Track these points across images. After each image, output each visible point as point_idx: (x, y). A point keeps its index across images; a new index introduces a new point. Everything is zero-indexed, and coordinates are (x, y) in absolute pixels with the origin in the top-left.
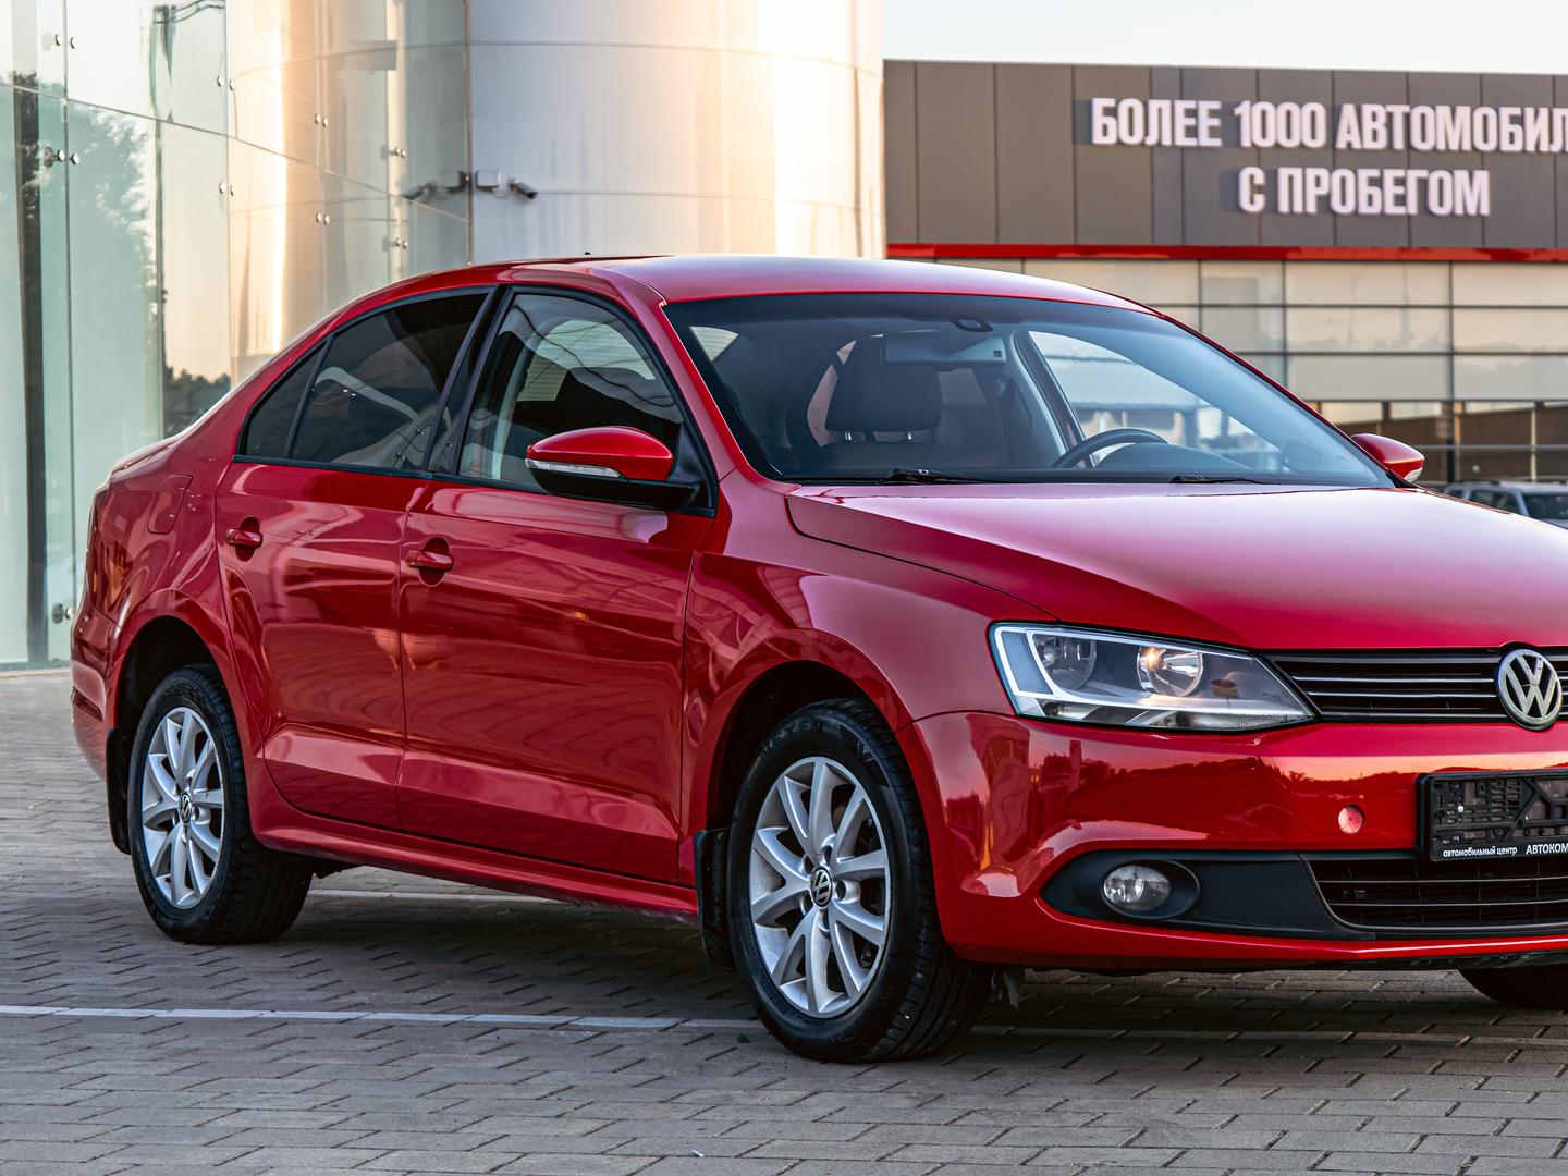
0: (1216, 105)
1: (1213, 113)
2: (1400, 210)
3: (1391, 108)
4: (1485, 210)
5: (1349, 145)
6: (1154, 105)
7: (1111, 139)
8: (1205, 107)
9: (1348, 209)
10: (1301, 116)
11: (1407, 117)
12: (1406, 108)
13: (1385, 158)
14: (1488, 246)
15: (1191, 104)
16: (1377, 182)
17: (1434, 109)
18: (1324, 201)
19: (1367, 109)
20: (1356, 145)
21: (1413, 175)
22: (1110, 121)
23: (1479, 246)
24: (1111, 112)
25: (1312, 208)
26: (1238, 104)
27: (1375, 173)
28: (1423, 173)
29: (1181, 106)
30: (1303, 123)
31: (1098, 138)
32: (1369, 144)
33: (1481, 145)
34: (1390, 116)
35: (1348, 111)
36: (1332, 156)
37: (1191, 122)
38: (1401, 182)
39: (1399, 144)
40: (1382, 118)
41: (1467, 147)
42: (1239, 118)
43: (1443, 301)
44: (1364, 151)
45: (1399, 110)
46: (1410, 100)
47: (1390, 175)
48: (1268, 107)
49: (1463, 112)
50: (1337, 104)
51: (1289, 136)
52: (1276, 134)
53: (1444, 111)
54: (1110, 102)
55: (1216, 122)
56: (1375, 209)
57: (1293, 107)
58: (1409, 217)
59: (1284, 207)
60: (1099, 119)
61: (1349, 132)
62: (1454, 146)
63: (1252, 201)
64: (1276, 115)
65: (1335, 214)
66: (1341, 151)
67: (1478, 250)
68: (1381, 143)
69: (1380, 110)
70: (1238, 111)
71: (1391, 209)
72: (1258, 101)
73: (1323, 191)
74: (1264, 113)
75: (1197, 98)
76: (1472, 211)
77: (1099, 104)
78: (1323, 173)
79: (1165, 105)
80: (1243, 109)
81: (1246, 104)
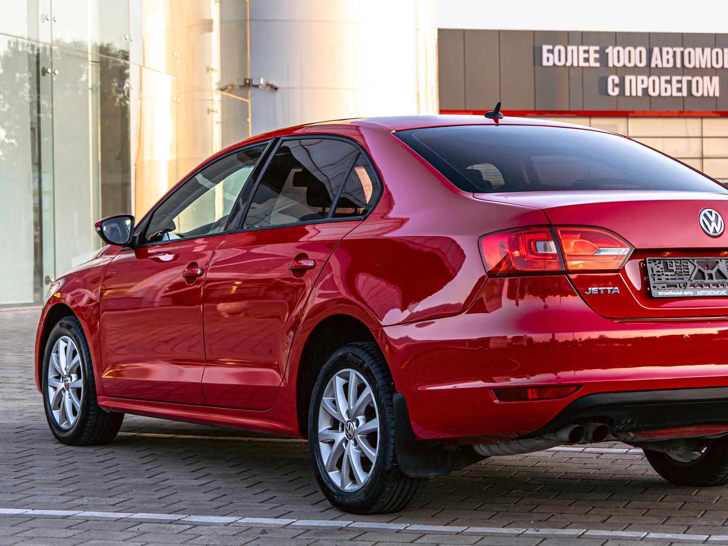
0: (597, 48)
1: (596, 52)
2: (679, 94)
3: (675, 49)
4: (717, 94)
5: (657, 65)
6: (570, 48)
7: (551, 64)
8: (592, 49)
9: (656, 94)
10: (635, 53)
11: (682, 53)
12: (682, 49)
13: (673, 71)
14: (719, 110)
15: (586, 48)
16: (669, 82)
17: (694, 49)
18: (645, 90)
19: (665, 50)
20: (660, 65)
21: (685, 79)
22: (550, 55)
23: (715, 110)
24: (551, 51)
25: (640, 94)
26: (607, 48)
27: (668, 78)
28: (689, 78)
29: (582, 48)
30: (636, 56)
31: (545, 63)
32: (665, 65)
33: (715, 65)
34: (675, 53)
35: (656, 50)
36: (649, 70)
37: (586, 56)
38: (680, 82)
39: (679, 65)
40: (671, 53)
41: (709, 66)
42: (607, 54)
43: (699, 135)
44: (663, 68)
45: (678, 50)
46: (684, 46)
47: (675, 79)
48: (620, 49)
49: (708, 50)
50: (651, 47)
51: (630, 61)
52: (624, 61)
53: (699, 50)
54: (550, 47)
55: (597, 56)
56: (668, 94)
57: (632, 49)
58: (683, 97)
59: (627, 93)
60: (545, 55)
61: (656, 59)
62: (703, 66)
63: (613, 91)
64: (624, 52)
65: (650, 96)
66: (653, 68)
67: (714, 112)
68: (671, 65)
69: (671, 50)
70: (607, 51)
71: (675, 94)
72: (616, 46)
73: (645, 86)
74: (618, 52)
75: (589, 45)
76: (711, 94)
77: (545, 48)
78: (645, 78)
79: (575, 48)
80: (609, 50)
81: (610, 48)
